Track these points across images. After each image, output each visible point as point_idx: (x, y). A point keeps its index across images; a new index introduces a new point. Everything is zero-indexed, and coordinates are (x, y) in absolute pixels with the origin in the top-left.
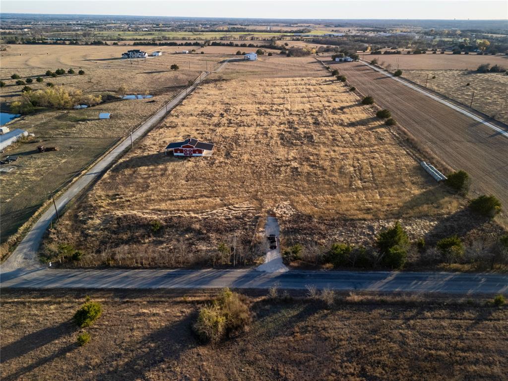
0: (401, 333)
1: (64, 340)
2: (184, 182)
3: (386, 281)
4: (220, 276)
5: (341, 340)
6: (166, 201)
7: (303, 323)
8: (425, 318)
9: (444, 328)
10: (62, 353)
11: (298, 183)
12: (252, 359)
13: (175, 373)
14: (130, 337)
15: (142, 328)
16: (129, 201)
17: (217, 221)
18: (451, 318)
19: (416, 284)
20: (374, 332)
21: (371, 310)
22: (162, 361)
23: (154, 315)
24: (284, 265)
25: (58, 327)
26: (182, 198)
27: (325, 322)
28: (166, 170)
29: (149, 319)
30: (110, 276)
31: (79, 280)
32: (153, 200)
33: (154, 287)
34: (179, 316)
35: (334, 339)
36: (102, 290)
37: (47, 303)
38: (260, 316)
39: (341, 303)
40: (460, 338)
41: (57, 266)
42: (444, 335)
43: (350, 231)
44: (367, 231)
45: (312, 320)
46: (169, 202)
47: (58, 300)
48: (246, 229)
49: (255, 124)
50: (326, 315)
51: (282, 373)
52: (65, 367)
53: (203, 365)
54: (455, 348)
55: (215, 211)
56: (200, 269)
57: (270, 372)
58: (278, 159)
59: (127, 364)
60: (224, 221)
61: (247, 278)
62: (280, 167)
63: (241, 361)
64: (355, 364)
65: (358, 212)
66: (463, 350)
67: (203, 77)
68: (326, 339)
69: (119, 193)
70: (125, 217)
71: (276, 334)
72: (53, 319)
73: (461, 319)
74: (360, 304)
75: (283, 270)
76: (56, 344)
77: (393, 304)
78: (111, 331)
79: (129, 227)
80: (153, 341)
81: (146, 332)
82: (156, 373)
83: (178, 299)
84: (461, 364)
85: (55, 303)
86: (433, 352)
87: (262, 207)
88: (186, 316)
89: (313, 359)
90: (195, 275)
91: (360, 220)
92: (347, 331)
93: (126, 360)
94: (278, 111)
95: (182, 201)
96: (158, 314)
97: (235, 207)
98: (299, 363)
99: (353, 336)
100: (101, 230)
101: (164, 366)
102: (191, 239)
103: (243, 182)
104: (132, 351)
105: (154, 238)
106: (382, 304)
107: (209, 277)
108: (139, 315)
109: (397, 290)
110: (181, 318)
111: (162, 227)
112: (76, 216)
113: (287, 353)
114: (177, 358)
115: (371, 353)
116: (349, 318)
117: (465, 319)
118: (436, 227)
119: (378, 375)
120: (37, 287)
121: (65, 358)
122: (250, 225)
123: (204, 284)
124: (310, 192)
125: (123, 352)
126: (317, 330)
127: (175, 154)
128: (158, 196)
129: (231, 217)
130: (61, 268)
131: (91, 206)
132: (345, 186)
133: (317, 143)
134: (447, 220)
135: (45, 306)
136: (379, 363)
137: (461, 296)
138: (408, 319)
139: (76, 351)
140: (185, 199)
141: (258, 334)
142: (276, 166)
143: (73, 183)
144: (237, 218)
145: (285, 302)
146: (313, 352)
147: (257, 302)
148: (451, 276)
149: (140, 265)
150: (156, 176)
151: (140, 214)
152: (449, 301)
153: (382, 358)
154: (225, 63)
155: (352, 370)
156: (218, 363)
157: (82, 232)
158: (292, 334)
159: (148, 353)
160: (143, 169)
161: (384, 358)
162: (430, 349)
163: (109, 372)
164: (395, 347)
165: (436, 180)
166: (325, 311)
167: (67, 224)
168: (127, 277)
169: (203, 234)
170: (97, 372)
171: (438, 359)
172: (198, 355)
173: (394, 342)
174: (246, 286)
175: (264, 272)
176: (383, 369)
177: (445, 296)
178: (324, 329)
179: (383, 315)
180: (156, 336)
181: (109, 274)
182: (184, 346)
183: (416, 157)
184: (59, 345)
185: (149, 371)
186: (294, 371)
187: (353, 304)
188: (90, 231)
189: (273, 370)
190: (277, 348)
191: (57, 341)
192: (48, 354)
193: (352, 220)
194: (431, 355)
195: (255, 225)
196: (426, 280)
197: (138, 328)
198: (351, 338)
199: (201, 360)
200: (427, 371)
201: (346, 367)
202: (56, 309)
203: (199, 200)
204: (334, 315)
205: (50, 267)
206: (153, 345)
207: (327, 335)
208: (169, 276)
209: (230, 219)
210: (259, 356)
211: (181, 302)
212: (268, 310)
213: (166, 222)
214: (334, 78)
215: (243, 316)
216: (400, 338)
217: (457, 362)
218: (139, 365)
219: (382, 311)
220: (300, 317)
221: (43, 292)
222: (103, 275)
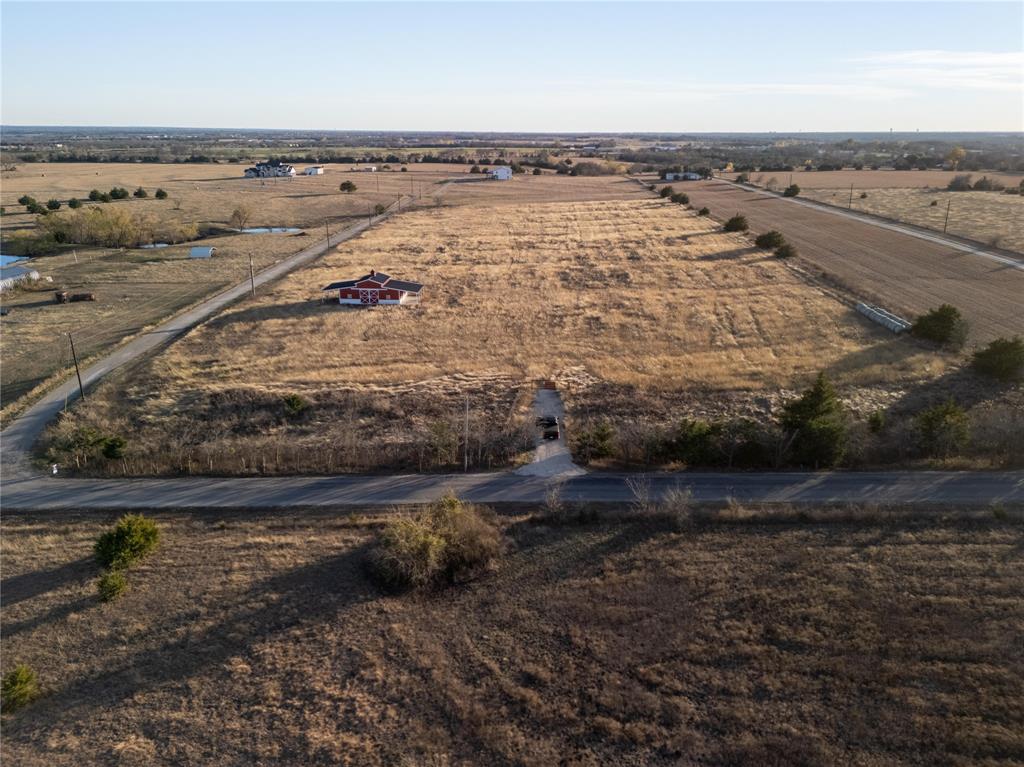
0: (850, 569)
1: (68, 592)
2: (358, 342)
3: (805, 485)
4: (433, 484)
5: (713, 582)
6: (318, 369)
7: (623, 555)
8: (904, 544)
9: (949, 558)
10: (59, 614)
11: (601, 339)
12: (507, 617)
13: (324, 646)
14: (223, 583)
15: (252, 569)
16: (239, 369)
17: (427, 397)
18: (964, 542)
19: (871, 490)
20: (790, 566)
21: (778, 532)
22: (296, 623)
23: (281, 546)
24: (575, 466)
25: (58, 571)
26: (354, 364)
27: (672, 552)
28: (321, 324)
29: (268, 554)
30: (187, 488)
31: (116, 495)
32: (291, 368)
33: (284, 504)
34: (339, 548)
35: (696, 580)
36: (167, 510)
37: (36, 532)
38: (522, 545)
39: (703, 522)
40: (990, 573)
41: (71, 472)
42: (951, 569)
43: (717, 407)
44: (754, 408)
45: (642, 550)
46: (326, 370)
47: (62, 528)
48: (492, 409)
49: (509, 260)
50: (676, 542)
51: (577, 640)
52: (61, 640)
53: (390, 629)
54: (982, 591)
55: (424, 383)
56: (391, 475)
57: (550, 640)
58: (557, 307)
59: (210, 631)
60: (443, 396)
61: (491, 486)
62: (561, 317)
63: (481, 622)
64: (749, 622)
65: (733, 378)
66: (999, 593)
67: (405, 202)
68: (678, 580)
69: (220, 358)
70: (228, 392)
71: (563, 574)
72: (48, 558)
73: (985, 543)
74: (751, 525)
75: (576, 472)
76: (46, 599)
77: (825, 522)
78: (179, 575)
79: (237, 408)
80: (276, 590)
81: (261, 576)
82: (279, 645)
83: (339, 522)
84: (999, 619)
85: (55, 532)
86: (931, 598)
87: (525, 375)
88: (354, 547)
89: (649, 616)
90: (375, 484)
91: (738, 390)
92: (726, 567)
93: (211, 623)
95: (354, 368)
96: (289, 545)
97: (467, 376)
98: (617, 624)
99: (738, 573)
100: (175, 413)
101: (298, 633)
102: (370, 426)
103: (485, 341)
104: (226, 608)
105: (291, 427)
106: (802, 521)
107: (409, 486)
108: (248, 547)
109: (832, 500)
110: (344, 550)
111: (308, 408)
112: (123, 394)
113: (589, 606)
114: (331, 619)
115: (785, 603)
116: (728, 546)
117: (994, 541)
118: (903, 400)
119: (806, 640)
120: (19, 506)
121: (65, 623)
122: (499, 402)
123: (399, 498)
124: (627, 352)
125: (203, 610)
126: (656, 564)
127: (342, 301)
128: (302, 362)
129: (459, 390)
130: (79, 478)
131: (158, 377)
132: (701, 343)
133: (636, 284)
134: (926, 388)
135: (33, 538)
136: (806, 618)
137: (979, 508)
138: (865, 545)
139: (93, 610)
140: (360, 365)
141: (520, 574)
142: (554, 316)
143: (123, 345)
144: (471, 392)
145: (586, 520)
146: (649, 604)
147: (518, 524)
148: (950, 476)
149: (255, 470)
150: (300, 334)
151: (263, 389)
152: (954, 514)
153: (813, 610)
154: (449, 184)
155: (745, 633)
156: (428, 626)
157: (133, 419)
158: (600, 573)
159: (262, 611)
160: (273, 324)
161: (818, 609)
162: (924, 594)
163: (167, 646)
164: (842, 592)
165: (894, 331)
166: (673, 535)
167: (102, 407)
168: (225, 489)
169: (397, 417)
170: (140, 647)
171: (943, 610)
172: (381, 612)
173: (838, 584)
174: (492, 498)
175: (531, 476)
176: (818, 630)
177: (942, 507)
178: (673, 564)
179: (806, 539)
180: (282, 581)
181: (186, 484)
182: (348, 598)
183: (845, 299)
184: (53, 602)
185: (263, 641)
186: (606, 637)
187: (734, 524)
188: (150, 417)
189: (556, 635)
190: (566, 598)
191: (50, 594)
192: (25, 617)
193: (719, 391)
194: (929, 604)
195: (511, 403)
197: (243, 569)
198: (737, 579)
199: (388, 620)
200: (923, 632)
201: (728, 627)
202: (56, 542)
203: (390, 366)
204: (694, 541)
206: (274, 596)
207: (678, 573)
208: (320, 486)
209: (456, 394)
210: (525, 612)
211: (344, 526)
212: (542, 535)
213: (318, 400)
214: (666, 200)
215: (485, 541)
216: (851, 576)
217: (989, 614)
218: (239, 631)
219: (802, 533)
220: (615, 546)
222: (171, 486)
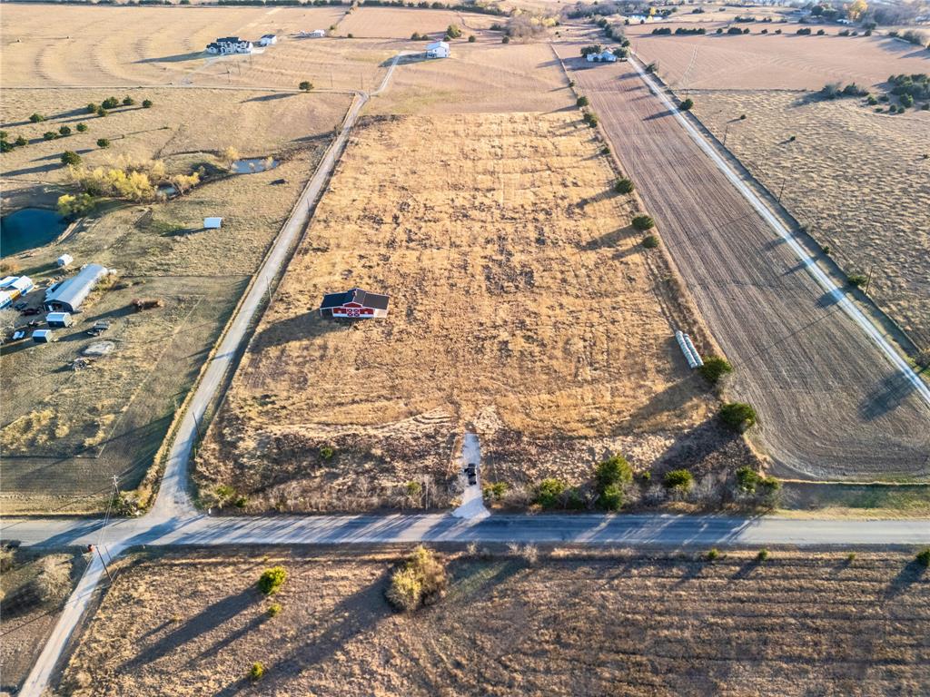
0: (602, 596)
1: (253, 611)
2: (352, 371)
3: (598, 529)
4: (410, 525)
5: (541, 605)
6: (333, 407)
7: (502, 586)
8: (630, 577)
9: (647, 588)
10: (255, 624)
11: (508, 371)
12: (449, 628)
13: (373, 645)
14: (322, 605)
15: (333, 595)
16: (284, 407)
17: (402, 442)
18: (659, 576)
19: (630, 532)
20: (575, 594)
21: (576, 568)
22: (358, 632)
23: (343, 578)
24: (485, 508)
25: (242, 595)
26: (354, 402)
27: (526, 584)
29: (338, 584)
30: (283, 527)
31: (248, 533)
32: (317, 406)
33: (336, 541)
34: (370, 580)
35: (533, 604)
36: (278, 545)
37: (220, 564)
38: (457, 578)
39: (546, 561)
40: (661, 600)
41: (218, 512)
42: (645, 596)
43: (566, 455)
44: (586, 456)
45: (513, 581)
46: (337, 408)
47: (231, 560)
48: (440, 454)
50: (528, 575)
51: (479, 642)
52: (261, 640)
53: (400, 636)
54: (653, 612)
55: (398, 426)
56: (387, 515)
57: (467, 641)
58: (481, 324)
59: (323, 635)
60: (411, 441)
61: (441, 527)
62: (484, 340)
63: (438, 630)
64: (551, 630)
65: (580, 425)
66: (660, 614)
67: (355, 111)
68: (526, 604)
69: (269, 393)
70: (286, 436)
71: (474, 599)
72: (235, 585)
73: (668, 577)
74: (566, 560)
75: (484, 515)
76: (245, 615)
77: (602, 560)
78: (300, 599)
79: (293, 454)
80: (346, 610)
81: (338, 599)
82: (354, 644)
83: (366, 557)
84: (654, 629)
85: (230, 564)
86: (630, 616)
87: (459, 418)
88: (377, 579)
89: (510, 626)
90: (380, 524)
91: (580, 438)
92: (547, 595)
93: (323, 632)
94: (483, 210)
95: (355, 406)
96: (347, 578)
97: (423, 417)
98: (495, 631)
99: (552, 599)
100: (259, 457)
101: (361, 637)
102: (372, 470)
104: (327, 621)
105: (327, 470)
106: (589, 560)
107: (397, 527)
108: (326, 579)
109: (608, 541)
110: (373, 582)
111: (335, 453)
112: (223, 436)
113: (485, 620)
114: (374, 629)
115: (568, 619)
116: (551, 579)
117: (673, 577)
118: (671, 449)
119: (572, 642)
120: (203, 542)
121: (259, 630)
122: (444, 448)
123: (394, 537)
124: (522, 388)
125: (317, 622)
126: (516, 593)
127: (335, 315)
128: (321, 398)
129: (420, 435)
130: (222, 516)
131: (238, 418)
132: (569, 378)
133: (538, 287)
134: (687, 436)
135: (220, 569)
136: (574, 629)
137: (675, 547)
138: (613, 579)
139: (268, 622)
140: (357, 402)
141: (455, 599)
142: (478, 338)
143: (204, 373)
144: (428, 436)
145: (484, 560)
146: (510, 619)
147: (454, 560)
149: (315, 510)
150: (314, 360)
151: (303, 432)
152: (660, 554)
153: (578, 624)
154: (393, 67)
155: (547, 638)
156: (416, 633)
157: (236, 461)
158: (491, 599)
159: (343, 624)
161: (581, 624)
162: (628, 613)
163: (307, 645)
164: (593, 610)
165: (690, 366)
166: (527, 570)
167: (214, 449)
168: (302, 528)
169: (386, 462)
170: (295, 645)
171: (634, 623)
172: (395, 624)
173: (594, 606)
174: (439, 539)
175: (461, 518)
176: (578, 636)
177: (657, 548)
178: (524, 592)
179: (588, 574)
180: (347, 604)
181: (282, 523)
182: (379, 616)
183: (673, 319)
184: (249, 617)
185: (347, 643)
186: (490, 640)
187: (558, 560)
188: (245, 460)
189: (470, 639)
190: (475, 616)
191: (246, 612)
192: (240, 627)
193: (571, 438)
194: (627, 619)
195: (450, 449)
196: (642, 527)
197: (328, 595)
198: (551, 602)
199: (398, 631)
200: (620, 637)
201: (542, 634)
202: (233, 572)
203: (377, 404)
204: (536, 575)
205: (209, 515)
206: (346, 614)
207: (526, 599)
208: (352, 526)
209: (418, 438)
210: (456, 625)
211: (370, 561)
212: (465, 570)
213: (339, 445)
214: (577, 116)
215: (439, 579)
216: (600, 602)
217: (651, 626)
218: (336, 636)
219: (586, 569)
220: (499, 579)
221: (212, 550)
222: (273, 525)
